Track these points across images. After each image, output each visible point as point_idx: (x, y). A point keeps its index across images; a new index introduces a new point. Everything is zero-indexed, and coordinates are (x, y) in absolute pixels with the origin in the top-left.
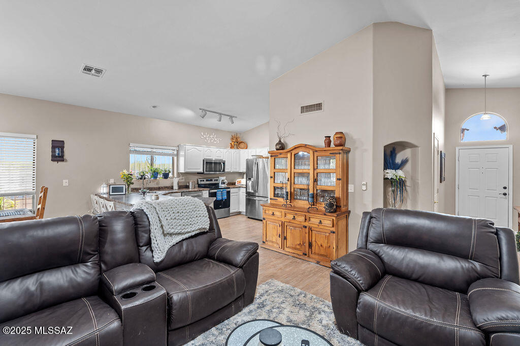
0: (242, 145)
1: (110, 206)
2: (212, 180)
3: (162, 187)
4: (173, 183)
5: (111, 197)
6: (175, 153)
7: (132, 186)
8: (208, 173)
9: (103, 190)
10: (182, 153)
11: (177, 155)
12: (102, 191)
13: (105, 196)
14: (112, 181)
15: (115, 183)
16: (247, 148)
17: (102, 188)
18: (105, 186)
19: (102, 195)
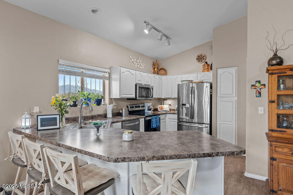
0: (162, 72)
1: (35, 151)
2: (139, 107)
3: (95, 116)
4: (106, 110)
5: (39, 132)
6: (107, 75)
7: (66, 116)
8: (140, 98)
9: (25, 122)
10: (114, 76)
11: (109, 78)
12: (23, 125)
13: (28, 131)
14: (36, 110)
15: (40, 112)
16: (166, 75)
17: (23, 120)
18: (28, 116)
19: (23, 131)
